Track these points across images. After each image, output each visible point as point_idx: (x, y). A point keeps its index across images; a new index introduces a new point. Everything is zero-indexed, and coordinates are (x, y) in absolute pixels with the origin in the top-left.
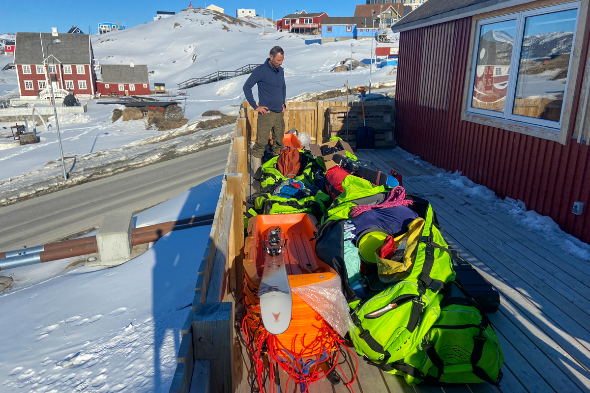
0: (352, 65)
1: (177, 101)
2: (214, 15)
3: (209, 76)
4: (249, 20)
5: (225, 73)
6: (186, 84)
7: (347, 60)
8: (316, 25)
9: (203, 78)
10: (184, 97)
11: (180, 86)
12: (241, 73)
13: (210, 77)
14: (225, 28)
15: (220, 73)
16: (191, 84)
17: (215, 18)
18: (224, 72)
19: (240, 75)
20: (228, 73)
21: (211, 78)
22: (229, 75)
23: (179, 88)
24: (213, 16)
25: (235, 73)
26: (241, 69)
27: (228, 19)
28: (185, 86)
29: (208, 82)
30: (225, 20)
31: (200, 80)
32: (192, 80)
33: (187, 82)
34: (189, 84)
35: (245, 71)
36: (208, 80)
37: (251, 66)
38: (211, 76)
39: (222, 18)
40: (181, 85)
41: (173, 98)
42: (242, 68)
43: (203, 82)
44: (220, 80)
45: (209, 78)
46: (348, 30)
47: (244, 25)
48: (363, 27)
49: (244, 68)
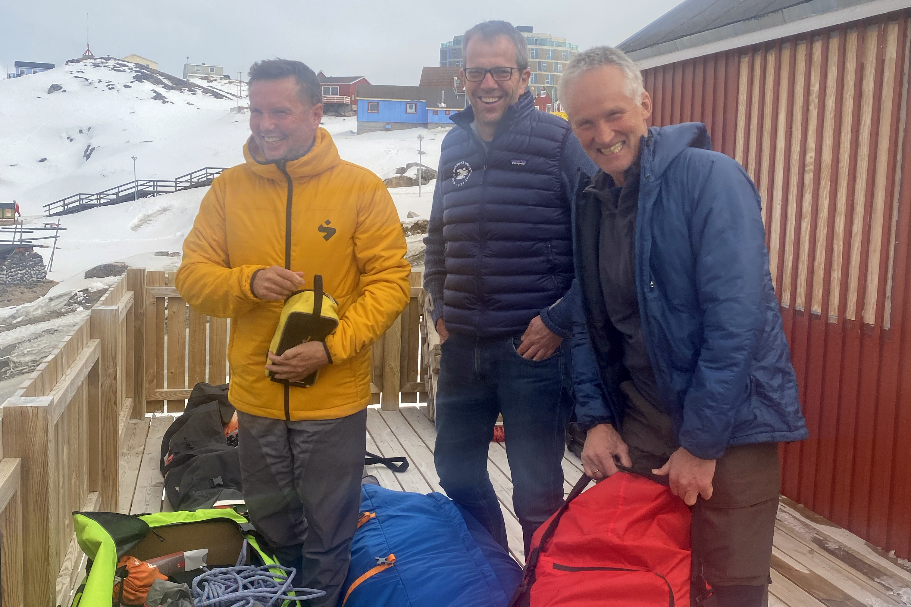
0: (422, 177)
1: (34, 242)
2: (136, 71)
3: (116, 191)
4: (210, 84)
5: (152, 184)
6: (63, 206)
7: (409, 166)
8: (346, 100)
9: (101, 193)
10: (53, 233)
11: (50, 209)
12: (188, 184)
13: (119, 192)
14: (158, 97)
15: (140, 183)
16: (74, 205)
17: (139, 79)
18: (150, 181)
19: (186, 188)
20: (159, 183)
21: (121, 194)
22: (159, 189)
23: (47, 213)
24: (134, 74)
25: (174, 184)
26: (189, 177)
27: (166, 81)
28: (61, 209)
29: (112, 202)
30: (158, 82)
31: (95, 197)
32: (77, 198)
33: (67, 202)
34: (70, 206)
35: (195, 180)
36: (115, 197)
37: (209, 171)
38: (121, 189)
39: (152, 77)
40: (52, 207)
41: (25, 236)
42: (191, 174)
43: (102, 201)
44: (139, 197)
45: (117, 194)
46: (409, 111)
47: (199, 92)
48: (438, 107)
49: (193, 176)
